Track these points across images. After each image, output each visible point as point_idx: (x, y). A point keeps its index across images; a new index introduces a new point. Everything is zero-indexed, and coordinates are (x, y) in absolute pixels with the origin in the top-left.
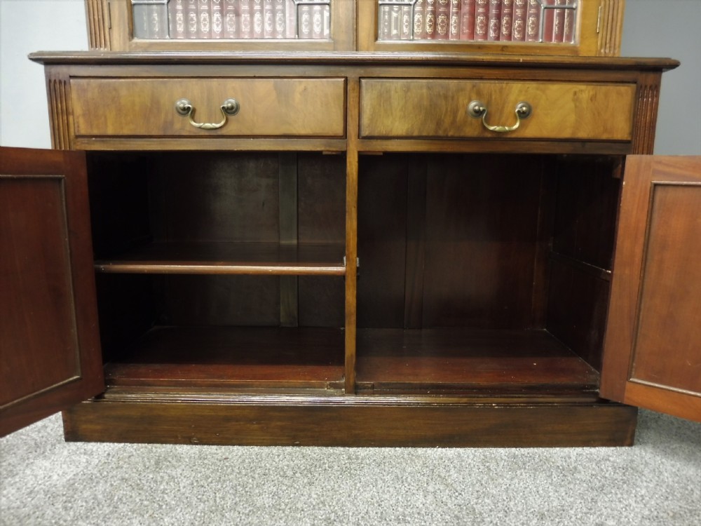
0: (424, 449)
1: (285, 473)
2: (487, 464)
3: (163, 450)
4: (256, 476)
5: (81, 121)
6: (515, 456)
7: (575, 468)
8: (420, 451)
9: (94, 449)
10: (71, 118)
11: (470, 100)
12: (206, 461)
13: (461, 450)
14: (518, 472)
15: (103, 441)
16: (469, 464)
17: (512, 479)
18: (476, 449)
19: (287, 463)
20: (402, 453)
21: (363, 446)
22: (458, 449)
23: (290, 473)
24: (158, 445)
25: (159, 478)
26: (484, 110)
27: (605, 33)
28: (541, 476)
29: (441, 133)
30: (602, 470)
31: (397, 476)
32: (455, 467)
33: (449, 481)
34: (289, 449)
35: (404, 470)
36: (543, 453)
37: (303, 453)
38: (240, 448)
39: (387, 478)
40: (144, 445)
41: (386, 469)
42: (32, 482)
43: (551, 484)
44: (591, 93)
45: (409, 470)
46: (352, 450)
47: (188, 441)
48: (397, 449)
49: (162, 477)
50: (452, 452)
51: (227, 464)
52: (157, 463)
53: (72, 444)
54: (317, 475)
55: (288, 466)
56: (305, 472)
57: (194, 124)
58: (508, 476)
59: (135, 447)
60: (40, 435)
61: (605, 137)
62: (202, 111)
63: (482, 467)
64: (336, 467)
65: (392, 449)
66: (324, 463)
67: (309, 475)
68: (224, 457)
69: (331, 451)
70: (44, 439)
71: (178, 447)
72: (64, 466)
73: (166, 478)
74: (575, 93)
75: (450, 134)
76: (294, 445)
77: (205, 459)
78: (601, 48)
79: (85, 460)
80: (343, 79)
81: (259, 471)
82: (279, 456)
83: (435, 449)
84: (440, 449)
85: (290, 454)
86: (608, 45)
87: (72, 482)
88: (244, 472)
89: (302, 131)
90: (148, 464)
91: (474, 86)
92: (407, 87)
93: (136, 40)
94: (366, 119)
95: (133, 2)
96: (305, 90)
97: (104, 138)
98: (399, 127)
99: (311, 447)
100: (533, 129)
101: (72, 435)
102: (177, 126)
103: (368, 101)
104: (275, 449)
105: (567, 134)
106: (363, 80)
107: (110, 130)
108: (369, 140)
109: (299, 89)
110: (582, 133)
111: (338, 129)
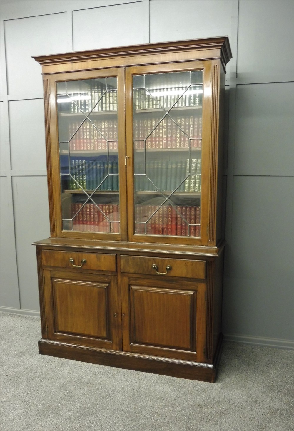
1: (95, 373)
2: (158, 381)
3: (65, 361)
4: (87, 373)
5: (45, 262)
7: (185, 387)
8: (141, 373)
9: (46, 358)
10: (42, 260)
11: (152, 264)
12: (75, 366)
14: (165, 385)
15: (49, 355)
16: (152, 380)
17: (161, 386)
19: (98, 370)
20: (135, 373)
23: (97, 374)
24: (64, 359)
25: (60, 369)
26: (156, 268)
27: (210, 235)
29: (144, 273)
31: (127, 380)
34: (101, 366)
38: (87, 363)
40: (60, 358)
42: (27, 365)
44: (191, 264)
45: (132, 378)
47: (73, 359)
48: (134, 371)
49: (61, 369)
50: (151, 375)
51: (81, 368)
53: (40, 355)
57: (73, 265)
60: (33, 351)
61: (197, 277)
62: (77, 262)
63: (155, 381)
68: (81, 366)
70: (34, 352)
71: (70, 360)
72: (37, 362)
73: (62, 369)
74: (185, 264)
75: (147, 273)
76: (103, 365)
79: (42, 361)
80: (115, 255)
81: (88, 371)
82: (97, 368)
84: (148, 373)
87: (37, 367)
88: (84, 371)
89: (104, 270)
90: (59, 365)
91: (154, 259)
92: (134, 258)
93: (64, 231)
94: (122, 268)
95: (63, 219)
96: (105, 258)
97: (51, 267)
98: (132, 270)
99: (108, 366)
100: (172, 274)
101: (41, 352)
102: (70, 265)
103: (122, 262)
104: (97, 366)
105: (184, 276)
106: (121, 255)
107: (52, 265)
108: (123, 273)
109: (103, 257)
110: (188, 276)
111: (114, 269)
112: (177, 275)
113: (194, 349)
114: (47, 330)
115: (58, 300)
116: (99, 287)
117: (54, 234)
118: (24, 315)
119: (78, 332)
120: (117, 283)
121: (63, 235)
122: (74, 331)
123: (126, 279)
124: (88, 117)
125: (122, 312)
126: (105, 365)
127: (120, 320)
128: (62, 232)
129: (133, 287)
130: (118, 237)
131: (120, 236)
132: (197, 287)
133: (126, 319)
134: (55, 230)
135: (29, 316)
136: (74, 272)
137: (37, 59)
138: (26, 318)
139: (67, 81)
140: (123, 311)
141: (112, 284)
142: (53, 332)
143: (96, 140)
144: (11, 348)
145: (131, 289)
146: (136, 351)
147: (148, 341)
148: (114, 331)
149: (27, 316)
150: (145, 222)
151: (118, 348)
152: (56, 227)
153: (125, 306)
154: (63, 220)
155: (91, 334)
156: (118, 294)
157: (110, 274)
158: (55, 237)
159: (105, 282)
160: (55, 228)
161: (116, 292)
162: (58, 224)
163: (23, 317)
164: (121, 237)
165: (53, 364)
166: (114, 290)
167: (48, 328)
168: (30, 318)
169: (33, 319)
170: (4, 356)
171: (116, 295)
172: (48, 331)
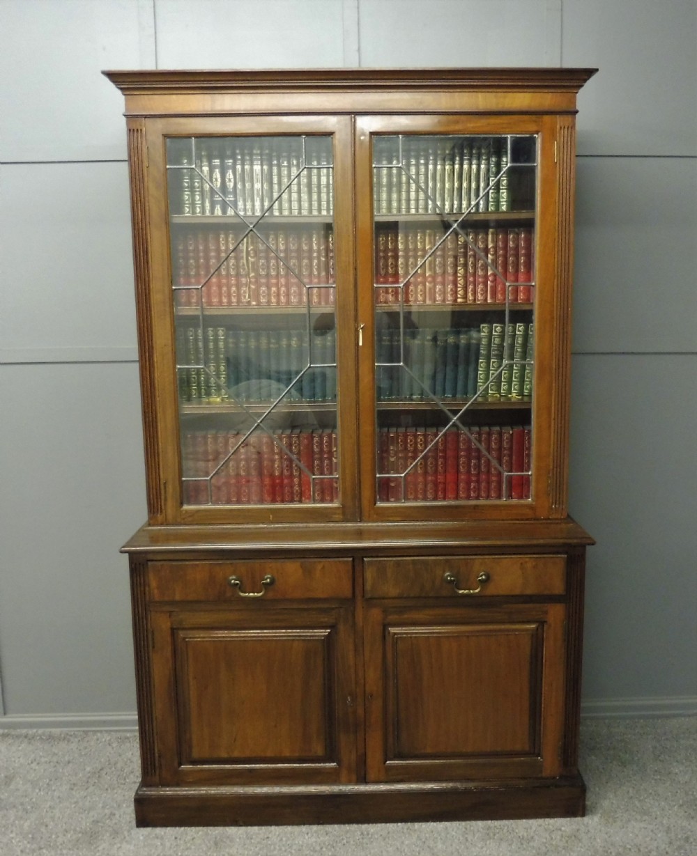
0: (420, 824)
1: (314, 848)
2: (466, 836)
3: (217, 832)
4: (293, 851)
5: (156, 591)
6: (489, 828)
7: (532, 838)
8: (417, 825)
10: (147, 589)
11: (444, 572)
12: (253, 841)
13: (448, 824)
14: (488, 842)
15: (167, 826)
16: (453, 837)
17: (482, 848)
18: (460, 822)
19: (314, 839)
20: (403, 828)
21: (373, 823)
22: (446, 823)
23: (318, 848)
24: (211, 828)
26: (454, 580)
27: (554, 494)
28: (504, 845)
29: (425, 594)
30: (552, 839)
31: (397, 848)
32: (441, 839)
33: (436, 850)
34: (315, 827)
35: (403, 843)
36: (512, 824)
37: (326, 831)
38: (276, 827)
39: (390, 849)
41: (390, 842)
43: (510, 851)
44: (534, 563)
45: (407, 842)
46: (364, 827)
47: (235, 823)
48: (399, 824)
50: (441, 826)
51: (269, 842)
52: (216, 844)
53: (142, 829)
54: (338, 849)
55: (316, 842)
56: (329, 847)
57: (242, 594)
58: (480, 846)
59: (194, 830)
61: (546, 592)
62: (249, 585)
63: (461, 838)
64: (352, 842)
65: (395, 824)
66: (343, 839)
67: (333, 849)
68: (266, 836)
69: (348, 828)
71: (227, 828)
74: (521, 564)
75: (431, 595)
76: (318, 824)
77: (251, 839)
78: (552, 504)
80: (350, 559)
81: (294, 847)
82: (307, 834)
83: (429, 823)
84: (432, 823)
85: (316, 832)
86: (557, 502)
88: (283, 849)
89: (321, 596)
90: (208, 845)
91: (447, 561)
92: (398, 564)
93: (186, 507)
94: (368, 587)
95: (184, 479)
96: (323, 567)
97: (173, 603)
98: (393, 591)
99: (332, 826)
100: (491, 590)
101: (142, 822)
102: (229, 594)
103: (370, 574)
104: (304, 828)
105: (517, 592)
106: (365, 559)
107: (177, 598)
108: (370, 601)
109: (319, 567)
110: (529, 592)
111: (347, 592)
112: (501, 592)
113: (536, 751)
114: (157, 765)
115: (192, 682)
116: (306, 640)
117: (160, 517)
118: (19, 730)
119: (247, 754)
120: (354, 624)
121: (184, 519)
122: (236, 754)
123: (376, 614)
124: (254, 227)
125: (365, 691)
126: (322, 824)
127: (360, 711)
128: (181, 512)
129: (393, 630)
130: (335, 514)
131: (340, 511)
132: (546, 613)
133: (376, 706)
134: (163, 507)
135: (35, 731)
136: (238, 610)
137: (114, 77)
138: (26, 737)
139: (196, 137)
140: (368, 689)
141: (341, 627)
142: (176, 764)
143: (253, 280)
144: (47, 826)
145: (387, 633)
146: (400, 777)
147: (429, 750)
148: (344, 740)
149: (30, 732)
150: (403, 475)
151: (354, 777)
152: (166, 500)
153: (373, 676)
154: (185, 481)
155: (283, 755)
156: (356, 650)
157: (337, 606)
158: (162, 524)
159: (324, 624)
160: (163, 502)
161: (351, 647)
162: (171, 491)
163: (18, 737)
164: (344, 514)
165: (193, 847)
166: (345, 641)
167: (160, 757)
168: (40, 736)
169: (51, 737)
170: (44, 851)
171: (351, 655)
172: (161, 765)
